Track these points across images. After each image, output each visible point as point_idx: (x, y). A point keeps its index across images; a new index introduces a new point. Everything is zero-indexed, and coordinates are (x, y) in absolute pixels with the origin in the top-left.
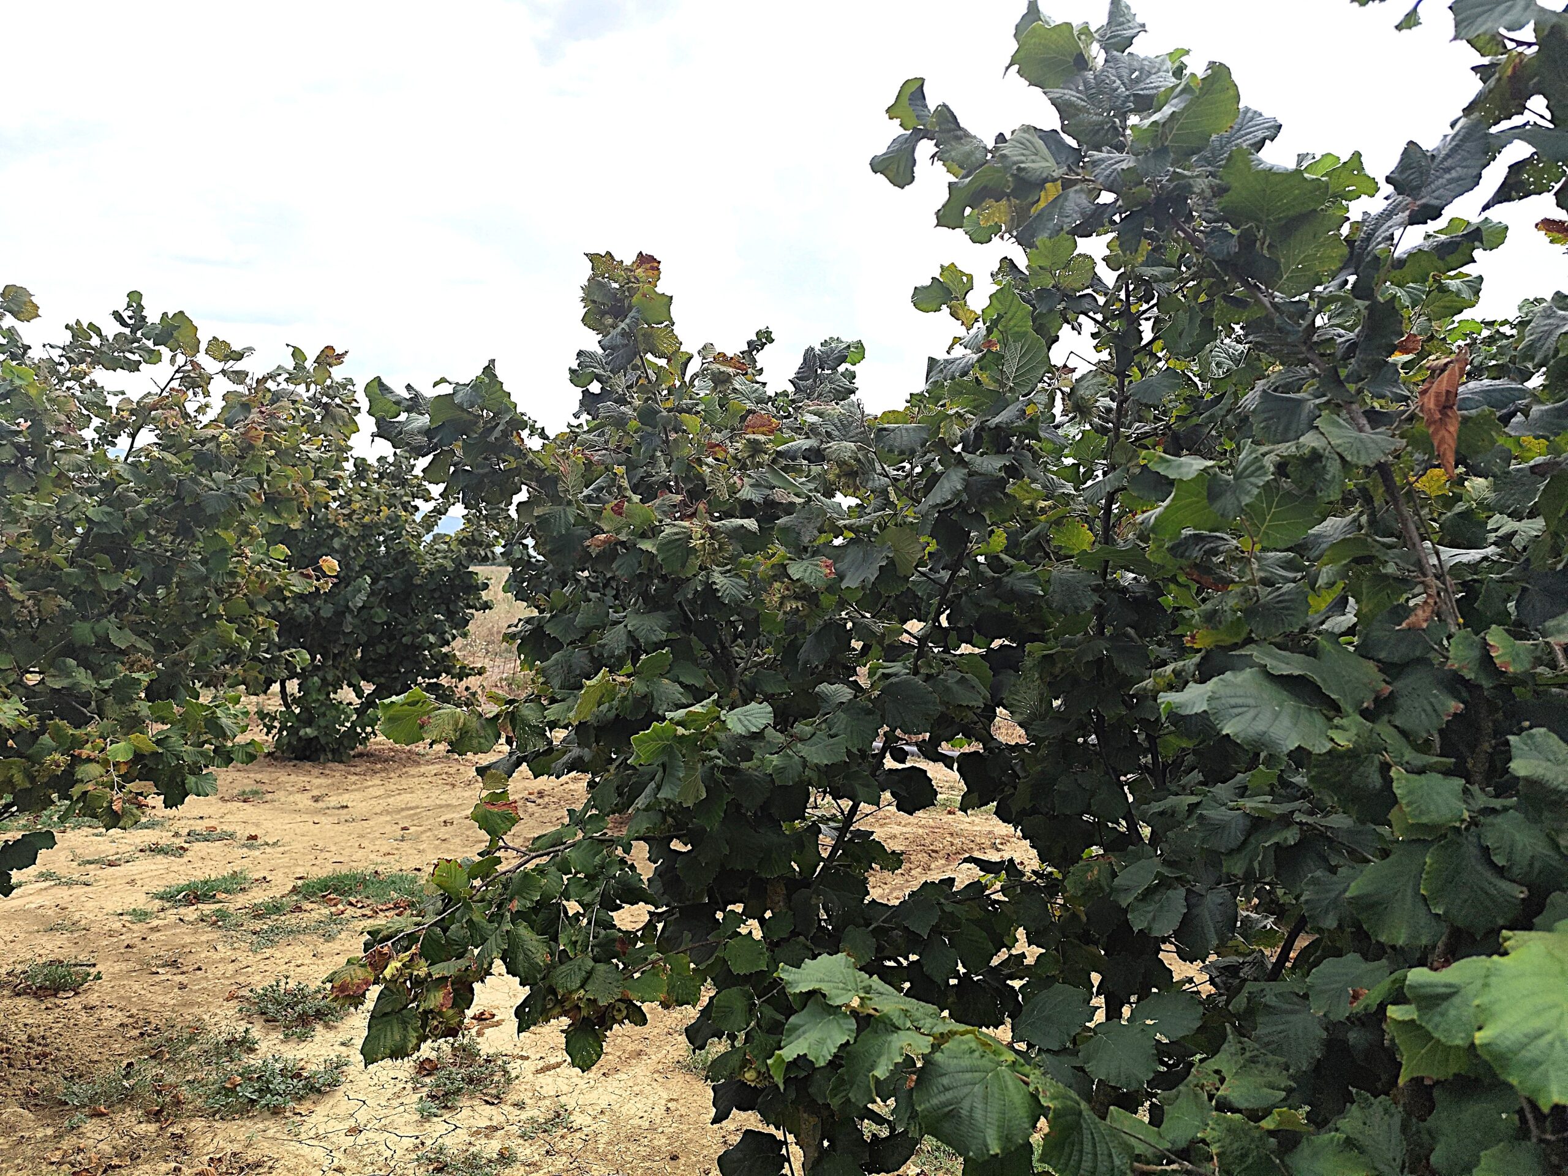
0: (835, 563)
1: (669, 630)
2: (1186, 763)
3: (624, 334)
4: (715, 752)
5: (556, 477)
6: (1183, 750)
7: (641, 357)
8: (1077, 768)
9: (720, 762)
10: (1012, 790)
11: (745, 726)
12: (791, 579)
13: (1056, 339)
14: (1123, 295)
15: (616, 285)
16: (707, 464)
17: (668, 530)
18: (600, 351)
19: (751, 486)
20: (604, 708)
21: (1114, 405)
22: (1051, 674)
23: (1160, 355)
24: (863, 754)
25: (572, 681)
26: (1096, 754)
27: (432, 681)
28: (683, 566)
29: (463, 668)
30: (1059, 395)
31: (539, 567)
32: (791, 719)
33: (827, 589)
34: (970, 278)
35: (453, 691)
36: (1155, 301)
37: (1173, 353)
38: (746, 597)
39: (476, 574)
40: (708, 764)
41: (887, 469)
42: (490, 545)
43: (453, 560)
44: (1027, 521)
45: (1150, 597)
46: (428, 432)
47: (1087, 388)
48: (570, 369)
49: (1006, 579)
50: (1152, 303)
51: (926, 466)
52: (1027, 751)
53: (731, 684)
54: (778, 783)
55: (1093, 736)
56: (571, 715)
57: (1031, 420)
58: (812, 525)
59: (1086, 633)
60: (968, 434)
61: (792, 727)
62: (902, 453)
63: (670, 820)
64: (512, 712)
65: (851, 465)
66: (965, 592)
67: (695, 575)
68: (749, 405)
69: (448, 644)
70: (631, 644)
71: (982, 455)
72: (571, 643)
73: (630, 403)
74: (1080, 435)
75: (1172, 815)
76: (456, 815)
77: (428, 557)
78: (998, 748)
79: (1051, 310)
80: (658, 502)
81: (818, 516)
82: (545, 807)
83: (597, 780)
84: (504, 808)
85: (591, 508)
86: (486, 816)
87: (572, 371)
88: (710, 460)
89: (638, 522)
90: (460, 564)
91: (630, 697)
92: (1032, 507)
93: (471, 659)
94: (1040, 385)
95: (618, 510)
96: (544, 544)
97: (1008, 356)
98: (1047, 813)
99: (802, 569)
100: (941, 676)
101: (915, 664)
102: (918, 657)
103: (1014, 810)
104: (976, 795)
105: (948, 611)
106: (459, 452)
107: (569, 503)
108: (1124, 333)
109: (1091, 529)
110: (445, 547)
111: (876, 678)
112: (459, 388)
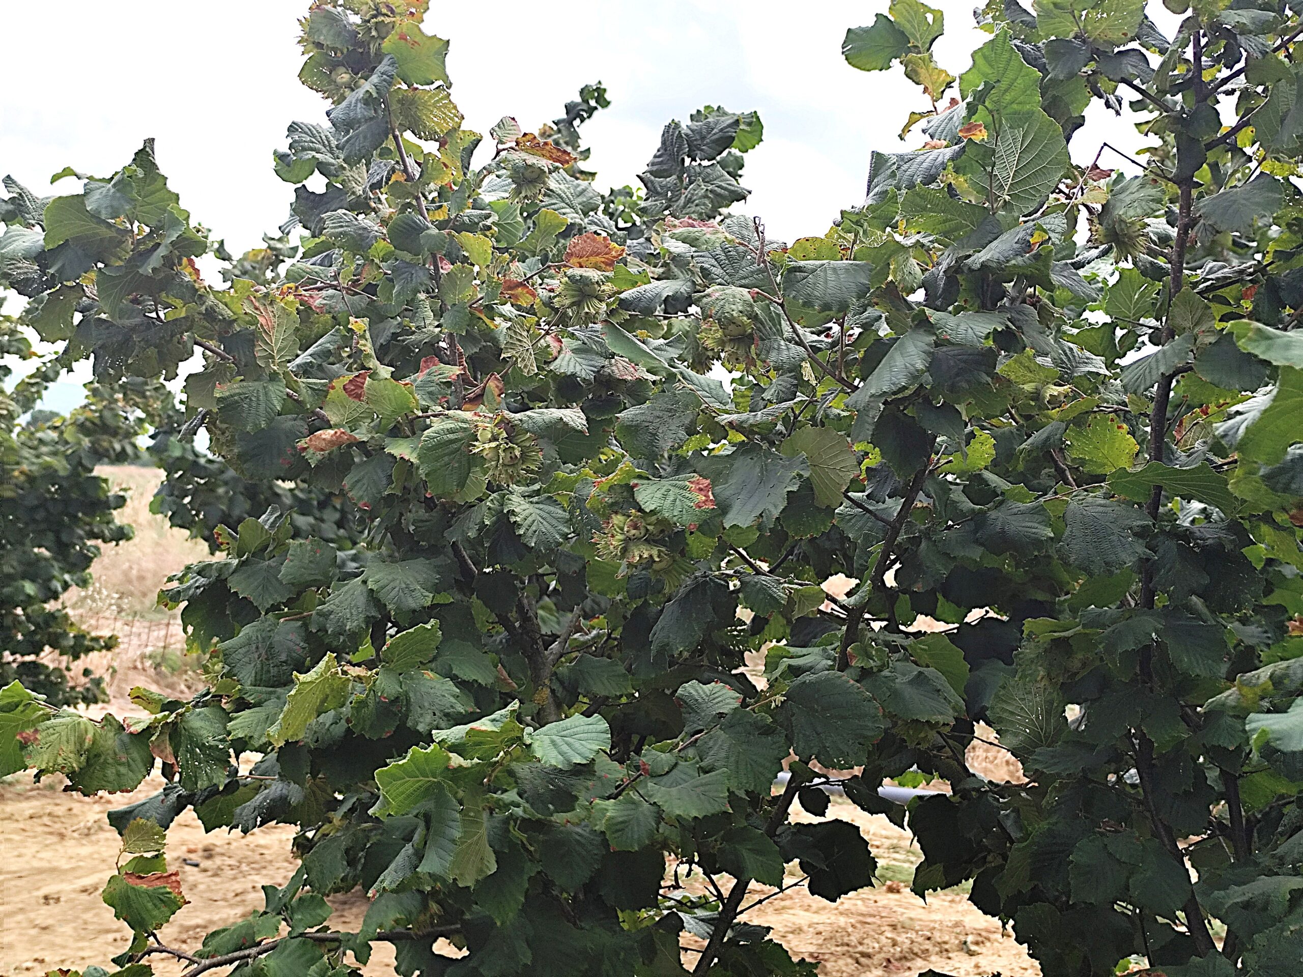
0: (714, 483)
1: (437, 589)
2: (1285, 820)
3: (368, 100)
4: (511, 796)
5: (253, 333)
6: (1282, 797)
7: (396, 138)
8: (1106, 825)
9: (519, 811)
10: (1000, 861)
11: (561, 753)
12: (640, 510)
13: (1079, 122)
14: (1189, 54)
15: (355, 19)
16: (501, 315)
17: (438, 425)
18: (326, 124)
19: (575, 351)
20: (327, 718)
21: (1174, 232)
22: (1066, 670)
23: (1249, 151)
24: (755, 799)
25: (274, 671)
26: (1140, 803)
27: (28, 658)
28: (462, 484)
29: (80, 637)
30: (1084, 214)
31: (212, 475)
32: (635, 739)
33: (700, 528)
34: (939, 16)
35: (62, 677)
36: (1241, 65)
37: (1272, 150)
38: (565, 537)
39: (106, 481)
40: (499, 815)
41: (801, 331)
42: (130, 434)
43: (67, 458)
44: (1028, 418)
45: (1228, 547)
46: (41, 258)
47: (1129, 206)
48: (275, 152)
49: (993, 514)
50: (1237, 67)
51: (867, 327)
52: (1023, 794)
53: (536, 680)
54: (614, 847)
55: (1133, 771)
56: (273, 730)
57: (1037, 257)
58: (676, 422)
59: (1123, 603)
60: (935, 278)
61: (638, 752)
62: (826, 307)
63: (434, 907)
64: (174, 723)
65: (742, 325)
66: (927, 534)
67: (481, 500)
68: (572, 217)
69: (56, 598)
70: (374, 613)
71: (957, 311)
72: (275, 608)
73: (374, 210)
74: (1117, 276)
75: (1265, 909)
76: (65, 887)
77: (26, 453)
78: (978, 790)
79: (1072, 76)
80: (420, 377)
81: (686, 406)
82: (216, 875)
83: (310, 835)
84: (158, 884)
85: (309, 386)
86: (128, 897)
87: (281, 157)
88: (507, 309)
89: (388, 409)
90: (79, 466)
91: (371, 703)
92: (1037, 396)
93: (93, 622)
94: (1052, 196)
95: (354, 390)
96: (231, 442)
97: (1001, 149)
98: (1057, 899)
99: (659, 494)
100: (886, 673)
101: (843, 652)
102: (848, 639)
103: (1004, 893)
104: (939, 867)
105: (897, 566)
106: (91, 290)
107: (274, 377)
108: (1192, 115)
109: (1132, 433)
110: (54, 435)
111: (777, 673)
112: (94, 185)
